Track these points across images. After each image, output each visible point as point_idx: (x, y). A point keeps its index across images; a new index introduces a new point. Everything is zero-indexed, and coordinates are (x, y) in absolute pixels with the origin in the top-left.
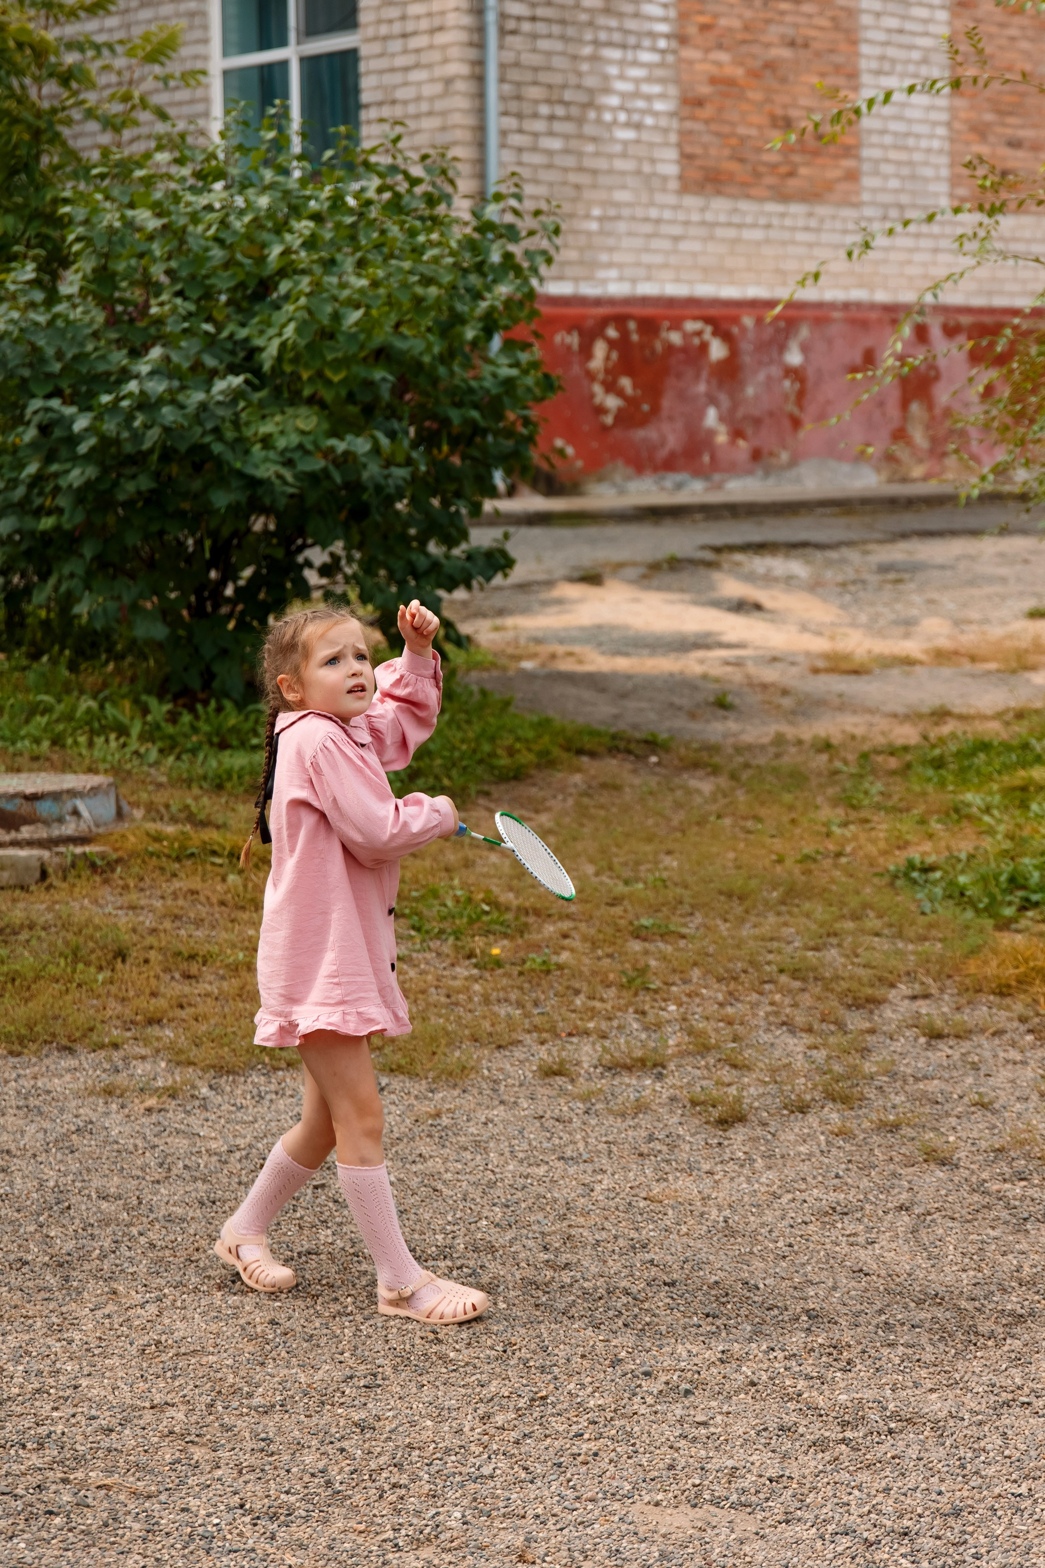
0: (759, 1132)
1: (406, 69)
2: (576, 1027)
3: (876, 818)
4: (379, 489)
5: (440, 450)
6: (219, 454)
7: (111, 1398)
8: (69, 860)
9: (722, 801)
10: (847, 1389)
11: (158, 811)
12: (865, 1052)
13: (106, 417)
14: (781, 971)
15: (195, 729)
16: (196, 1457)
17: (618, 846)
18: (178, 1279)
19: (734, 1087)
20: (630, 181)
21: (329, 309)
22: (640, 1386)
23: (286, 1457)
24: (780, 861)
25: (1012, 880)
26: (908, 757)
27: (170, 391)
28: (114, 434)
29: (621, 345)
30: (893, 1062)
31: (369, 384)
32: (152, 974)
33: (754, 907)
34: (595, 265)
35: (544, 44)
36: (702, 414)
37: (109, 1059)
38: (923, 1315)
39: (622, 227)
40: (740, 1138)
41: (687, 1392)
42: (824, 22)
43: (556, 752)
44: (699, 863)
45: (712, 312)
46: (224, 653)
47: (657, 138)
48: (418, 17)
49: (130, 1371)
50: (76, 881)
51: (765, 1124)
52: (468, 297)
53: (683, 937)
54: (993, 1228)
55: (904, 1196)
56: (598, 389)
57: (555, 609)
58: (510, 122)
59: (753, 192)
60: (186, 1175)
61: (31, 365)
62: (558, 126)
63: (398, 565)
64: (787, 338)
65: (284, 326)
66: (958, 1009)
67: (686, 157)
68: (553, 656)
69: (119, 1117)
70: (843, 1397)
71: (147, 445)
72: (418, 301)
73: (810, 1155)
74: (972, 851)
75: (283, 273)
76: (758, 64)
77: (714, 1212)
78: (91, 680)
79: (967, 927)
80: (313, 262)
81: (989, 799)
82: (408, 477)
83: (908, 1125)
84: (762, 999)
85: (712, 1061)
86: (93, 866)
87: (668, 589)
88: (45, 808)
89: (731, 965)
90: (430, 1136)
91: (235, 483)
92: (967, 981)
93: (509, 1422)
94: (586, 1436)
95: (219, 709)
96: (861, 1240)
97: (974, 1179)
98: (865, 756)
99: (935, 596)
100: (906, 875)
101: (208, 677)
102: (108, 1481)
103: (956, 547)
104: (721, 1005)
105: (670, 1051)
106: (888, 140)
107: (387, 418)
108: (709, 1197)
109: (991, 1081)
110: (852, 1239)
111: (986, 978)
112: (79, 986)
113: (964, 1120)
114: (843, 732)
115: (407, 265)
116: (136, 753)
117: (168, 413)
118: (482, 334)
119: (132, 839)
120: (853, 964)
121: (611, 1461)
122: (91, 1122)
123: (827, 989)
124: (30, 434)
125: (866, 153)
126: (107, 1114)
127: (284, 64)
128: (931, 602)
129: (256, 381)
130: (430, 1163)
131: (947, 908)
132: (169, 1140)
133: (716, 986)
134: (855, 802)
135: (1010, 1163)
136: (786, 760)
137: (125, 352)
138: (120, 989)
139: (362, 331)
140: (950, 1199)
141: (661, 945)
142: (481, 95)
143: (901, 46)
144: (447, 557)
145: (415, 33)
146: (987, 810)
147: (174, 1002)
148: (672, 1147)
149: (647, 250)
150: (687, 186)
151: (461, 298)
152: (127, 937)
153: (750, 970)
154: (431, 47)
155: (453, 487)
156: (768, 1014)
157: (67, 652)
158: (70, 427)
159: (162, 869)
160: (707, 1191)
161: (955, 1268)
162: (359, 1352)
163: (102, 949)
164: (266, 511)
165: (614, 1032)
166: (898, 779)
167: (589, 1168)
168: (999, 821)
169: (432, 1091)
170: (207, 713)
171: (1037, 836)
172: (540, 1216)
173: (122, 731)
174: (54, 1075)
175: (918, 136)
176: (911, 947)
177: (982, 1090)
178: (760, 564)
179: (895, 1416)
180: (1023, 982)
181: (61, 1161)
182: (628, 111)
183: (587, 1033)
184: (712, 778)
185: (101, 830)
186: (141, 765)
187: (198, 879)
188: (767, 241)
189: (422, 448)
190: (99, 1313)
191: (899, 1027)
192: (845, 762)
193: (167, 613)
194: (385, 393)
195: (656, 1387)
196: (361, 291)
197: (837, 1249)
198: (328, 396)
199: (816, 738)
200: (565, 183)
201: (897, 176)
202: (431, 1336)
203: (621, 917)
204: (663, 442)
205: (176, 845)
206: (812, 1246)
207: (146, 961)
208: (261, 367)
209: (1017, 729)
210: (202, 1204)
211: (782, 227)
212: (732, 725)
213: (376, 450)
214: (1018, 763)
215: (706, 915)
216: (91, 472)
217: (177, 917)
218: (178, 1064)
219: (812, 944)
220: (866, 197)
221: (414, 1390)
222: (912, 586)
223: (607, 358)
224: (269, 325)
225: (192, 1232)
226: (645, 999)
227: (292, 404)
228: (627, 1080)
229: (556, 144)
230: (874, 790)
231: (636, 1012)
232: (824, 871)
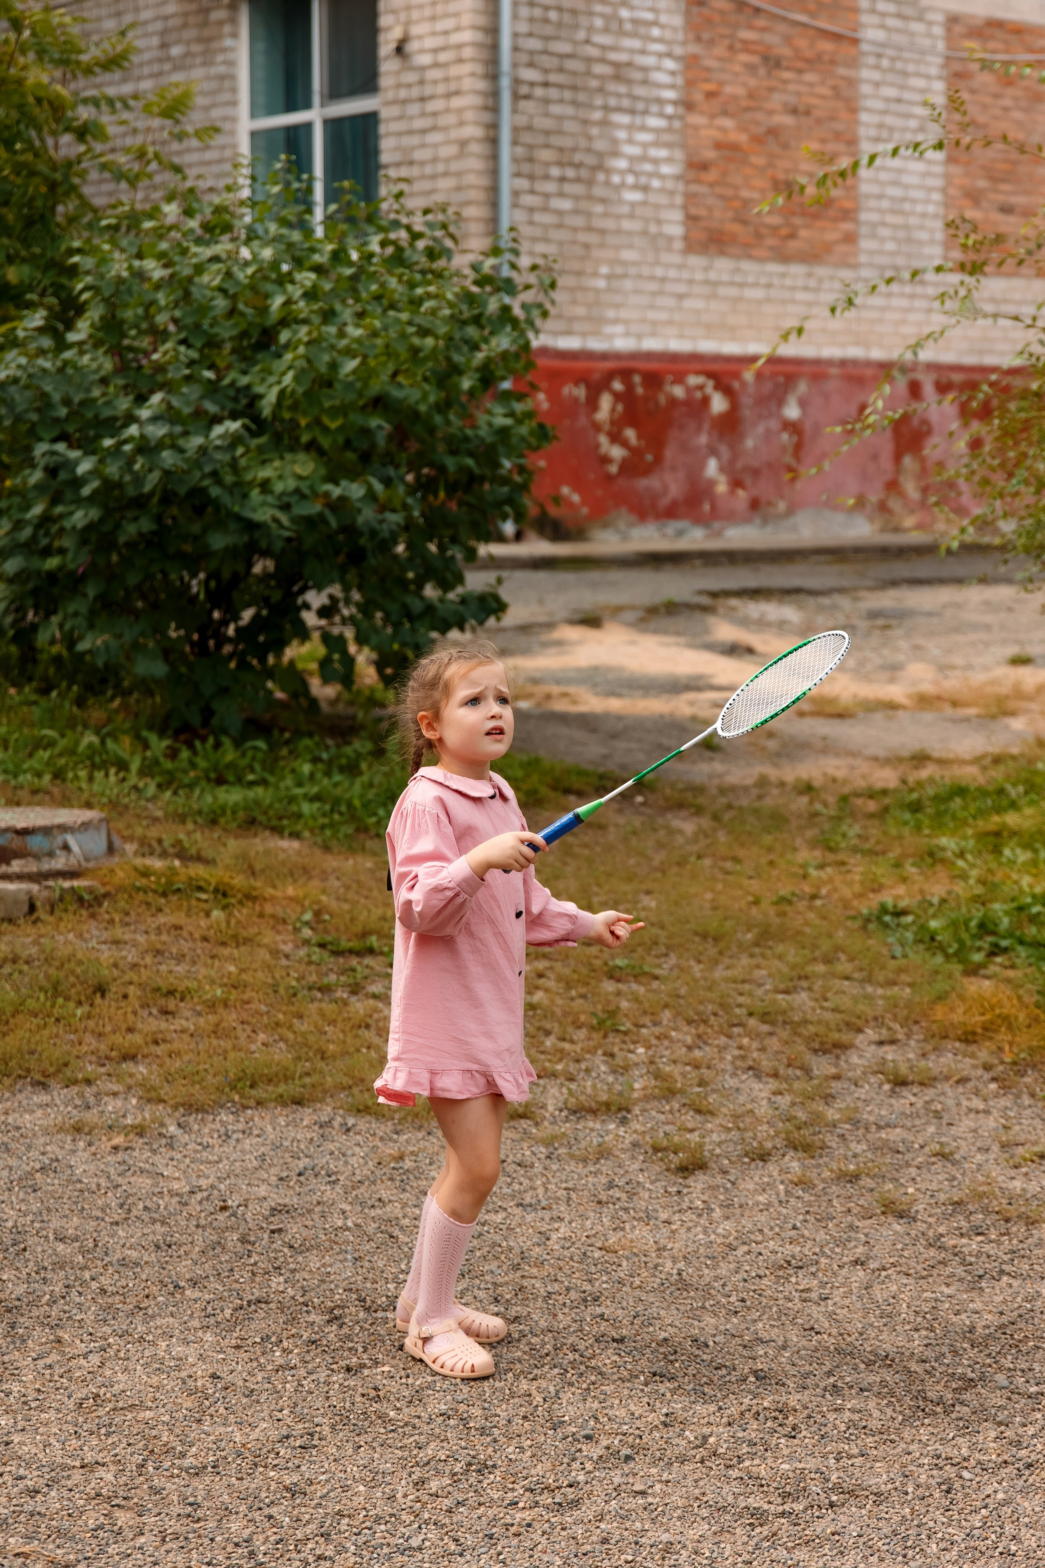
0: (719, 1180)
1: (424, 132)
2: (545, 1069)
3: (852, 861)
4: (373, 533)
5: (436, 496)
6: (217, 498)
7: (40, 1456)
8: (57, 894)
9: (703, 842)
10: (790, 1458)
11: (150, 846)
12: (828, 1099)
13: (108, 460)
14: (751, 1014)
15: (193, 765)
16: (120, 1523)
17: (599, 885)
18: (124, 1327)
19: (697, 1133)
20: (638, 241)
21: (326, 358)
22: (580, 1450)
23: (212, 1524)
24: (756, 902)
25: (982, 925)
26: (887, 801)
27: (170, 435)
28: (117, 477)
29: (626, 398)
30: (856, 1110)
31: (366, 432)
32: (130, 1009)
33: (729, 948)
34: (602, 321)
35: (555, 109)
36: (702, 465)
37: (81, 1095)
38: (872, 1378)
39: (628, 284)
40: (700, 1186)
41: (628, 1458)
42: (825, 91)
43: (544, 791)
44: (676, 904)
45: (715, 367)
46: (224, 691)
47: (663, 200)
48: (435, 82)
49: (64, 1427)
50: (63, 915)
51: (725, 1172)
52: (465, 349)
53: (656, 978)
54: (948, 1285)
55: (860, 1250)
56: (603, 439)
57: (553, 650)
58: (523, 183)
59: (755, 252)
60: (145, 1216)
61: (38, 410)
62: (568, 188)
63: (394, 607)
64: (786, 392)
65: (284, 374)
66: (924, 1055)
67: (691, 219)
68: (548, 697)
69: (86, 1155)
70: (786, 1466)
71: (147, 488)
72: (415, 351)
73: (769, 1205)
74: (944, 895)
75: (284, 323)
76: (761, 130)
77: (669, 1264)
78: (97, 714)
79: (937, 972)
80: (312, 312)
81: (963, 843)
82: (402, 523)
83: (868, 1175)
84: (730, 1042)
85: (677, 1106)
86: (81, 900)
87: (665, 632)
88: (35, 843)
89: (702, 1008)
90: (391, 1179)
91: (233, 526)
92: (934, 1027)
93: (443, 1488)
94: (521, 1505)
95: (217, 745)
96: (814, 1295)
97: (931, 1233)
98: (844, 799)
99: (921, 641)
100: (879, 919)
101: (208, 713)
102: (26, 1549)
103: (944, 595)
104: (690, 1048)
105: (636, 1095)
106: (885, 204)
107: (384, 465)
108: (664, 1248)
109: (953, 1130)
110: (804, 1295)
111: (952, 1024)
112: (58, 1020)
113: (924, 1170)
114: (825, 774)
115: (404, 316)
116: (135, 788)
117: (168, 457)
118: (478, 384)
119: (121, 874)
120: (822, 1008)
121: (544, 1533)
122: (57, 1160)
123: (795, 1033)
124: (36, 476)
125: (864, 216)
126: (74, 1152)
127: (308, 126)
128: (917, 647)
129: (253, 427)
130: (389, 1208)
131: (917, 952)
132: (132, 1180)
133: (686, 1028)
134: (832, 844)
135: (968, 1217)
136: (768, 802)
137: (131, 398)
138: (97, 1024)
139: (359, 379)
140: (906, 1253)
141: (634, 986)
142: (494, 157)
143: (899, 115)
144: (441, 600)
145: (432, 97)
146: (961, 855)
147: (149, 1039)
148: (631, 1195)
149: (652, 307)
150: (691, 246)
151: (458, 349)
152: (106, 972)
153: (721, 1013)
154: (448, 110)
155: (448, 532)
156: (735, 1058)
157: (75, 688)
158: (73, 471)
159: (148, 904)
160: (663, 1242)
161: (907, 1327)
162: (298, 1409)
163: (82, 983)
164: (266, 553)
165: (582, 1074)
166: (876, 822)
167: (547, 1215)
168: (973, 866)
169: (397, 1133)
170: (204, 749)
171: (1009, 882)
172: (494, 1265)
173: (123, 766)
174: (25, 1111)
175: (914, 201)
176: (880, 991)
177: (943, 1139)
178: (754, 609)
179: (837, 1488)
180: (989, 1029)
181: (23, 1200)
182: (636, 174)
183: (554, 1075)
184: (695, 819)
185: (91, 865)
186: (139, 798)
187: (183, 915)
188: (768, 300)
189: (419, 495)
190: (41, 1363)
191: (864, 1073)
192: (825, 804)
193: (167, 652)
194: (381, 440)
195: (596, 1452)
196: (358, 341)
197: (790, 1305)
198: (325, 442)
199: (798, 780)
200: (574, 242)
201: (894, 239)
202: (373, 1393)
203: (596, 957)
204: (665, 491)
205: (163, 880)
206: (764, 1301)
207: (125, 997)
208: (261, 412)
209: (994, 773)
210: (158, 1247)
211: (783, 287)
212: (718, 766)
213: (371, 496)
214: (993, 808)
215: (680, 956)
216: (94, 514)
217: (158, 952)
218: (149, 1101)
219: (782, 987)
220: (863, 258)
221: (350, 1452)
222: (899, 632)
223: (613, 410)
224: (270, 373)
225: (144, 1277)
226: (614, 1042)
227: (292, 450)
228: (591, 1124)
229: (566, 205)
230: (851, 833)
231: (605, 1054)
232: (799, 913)
